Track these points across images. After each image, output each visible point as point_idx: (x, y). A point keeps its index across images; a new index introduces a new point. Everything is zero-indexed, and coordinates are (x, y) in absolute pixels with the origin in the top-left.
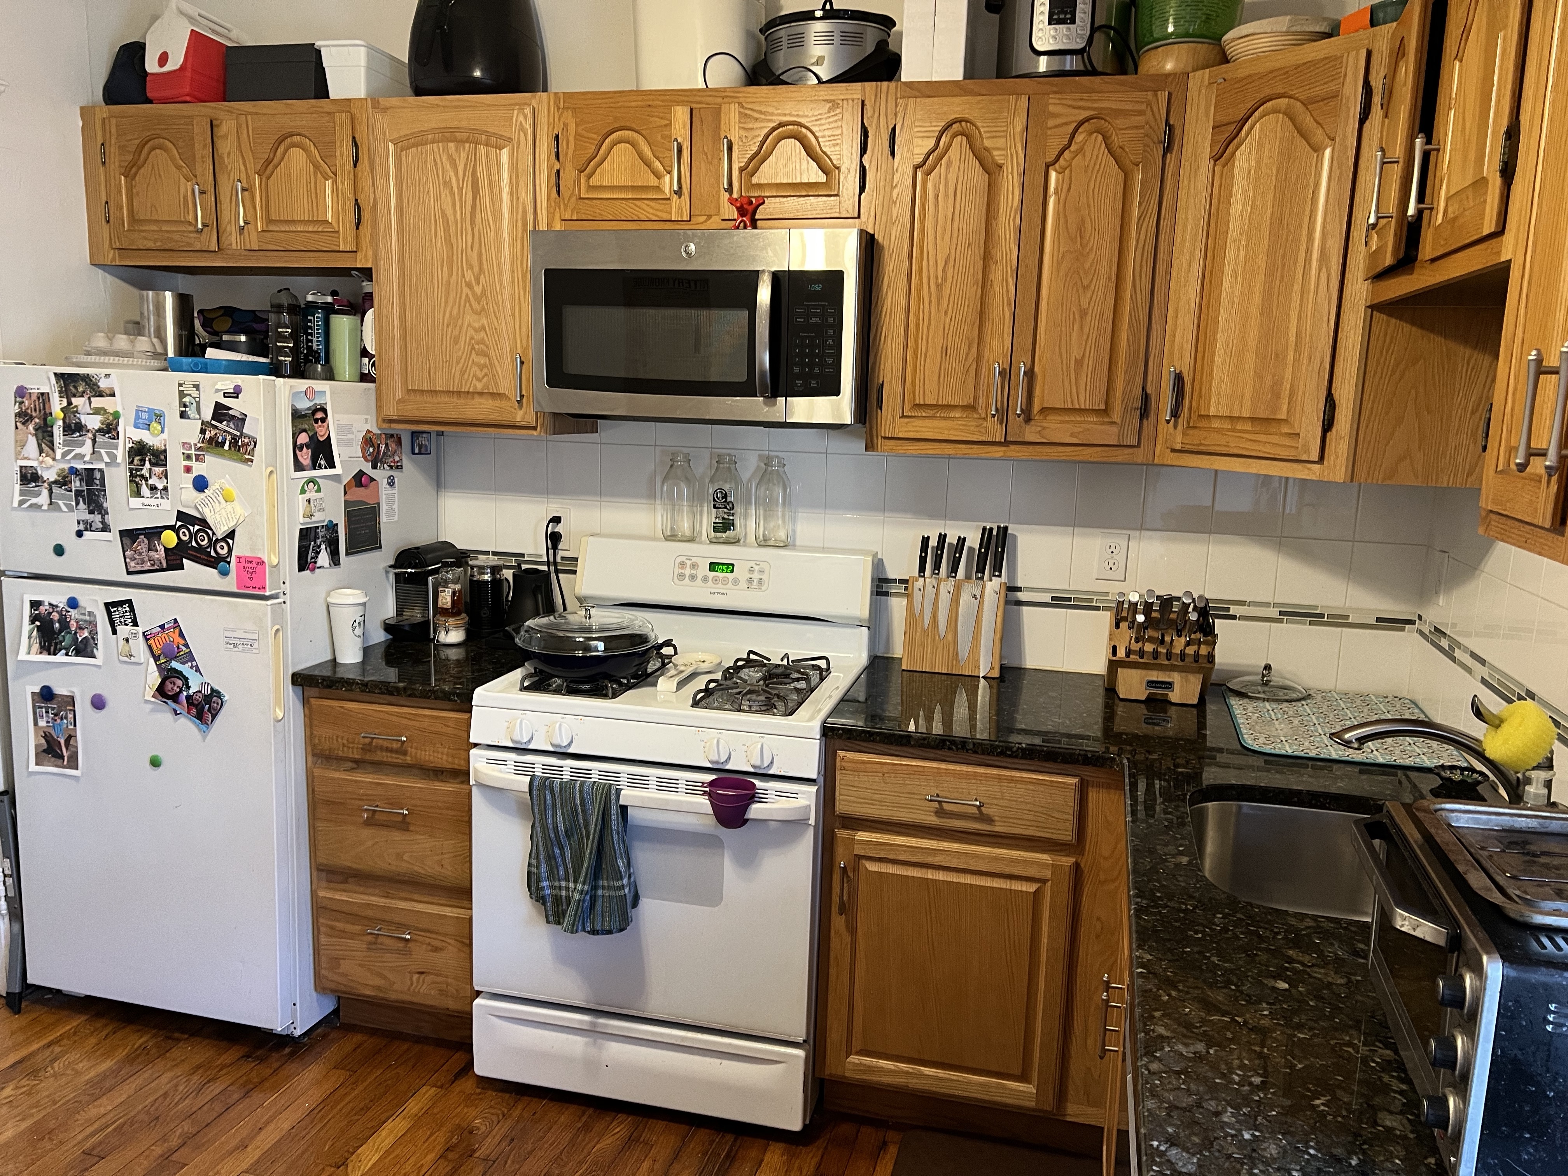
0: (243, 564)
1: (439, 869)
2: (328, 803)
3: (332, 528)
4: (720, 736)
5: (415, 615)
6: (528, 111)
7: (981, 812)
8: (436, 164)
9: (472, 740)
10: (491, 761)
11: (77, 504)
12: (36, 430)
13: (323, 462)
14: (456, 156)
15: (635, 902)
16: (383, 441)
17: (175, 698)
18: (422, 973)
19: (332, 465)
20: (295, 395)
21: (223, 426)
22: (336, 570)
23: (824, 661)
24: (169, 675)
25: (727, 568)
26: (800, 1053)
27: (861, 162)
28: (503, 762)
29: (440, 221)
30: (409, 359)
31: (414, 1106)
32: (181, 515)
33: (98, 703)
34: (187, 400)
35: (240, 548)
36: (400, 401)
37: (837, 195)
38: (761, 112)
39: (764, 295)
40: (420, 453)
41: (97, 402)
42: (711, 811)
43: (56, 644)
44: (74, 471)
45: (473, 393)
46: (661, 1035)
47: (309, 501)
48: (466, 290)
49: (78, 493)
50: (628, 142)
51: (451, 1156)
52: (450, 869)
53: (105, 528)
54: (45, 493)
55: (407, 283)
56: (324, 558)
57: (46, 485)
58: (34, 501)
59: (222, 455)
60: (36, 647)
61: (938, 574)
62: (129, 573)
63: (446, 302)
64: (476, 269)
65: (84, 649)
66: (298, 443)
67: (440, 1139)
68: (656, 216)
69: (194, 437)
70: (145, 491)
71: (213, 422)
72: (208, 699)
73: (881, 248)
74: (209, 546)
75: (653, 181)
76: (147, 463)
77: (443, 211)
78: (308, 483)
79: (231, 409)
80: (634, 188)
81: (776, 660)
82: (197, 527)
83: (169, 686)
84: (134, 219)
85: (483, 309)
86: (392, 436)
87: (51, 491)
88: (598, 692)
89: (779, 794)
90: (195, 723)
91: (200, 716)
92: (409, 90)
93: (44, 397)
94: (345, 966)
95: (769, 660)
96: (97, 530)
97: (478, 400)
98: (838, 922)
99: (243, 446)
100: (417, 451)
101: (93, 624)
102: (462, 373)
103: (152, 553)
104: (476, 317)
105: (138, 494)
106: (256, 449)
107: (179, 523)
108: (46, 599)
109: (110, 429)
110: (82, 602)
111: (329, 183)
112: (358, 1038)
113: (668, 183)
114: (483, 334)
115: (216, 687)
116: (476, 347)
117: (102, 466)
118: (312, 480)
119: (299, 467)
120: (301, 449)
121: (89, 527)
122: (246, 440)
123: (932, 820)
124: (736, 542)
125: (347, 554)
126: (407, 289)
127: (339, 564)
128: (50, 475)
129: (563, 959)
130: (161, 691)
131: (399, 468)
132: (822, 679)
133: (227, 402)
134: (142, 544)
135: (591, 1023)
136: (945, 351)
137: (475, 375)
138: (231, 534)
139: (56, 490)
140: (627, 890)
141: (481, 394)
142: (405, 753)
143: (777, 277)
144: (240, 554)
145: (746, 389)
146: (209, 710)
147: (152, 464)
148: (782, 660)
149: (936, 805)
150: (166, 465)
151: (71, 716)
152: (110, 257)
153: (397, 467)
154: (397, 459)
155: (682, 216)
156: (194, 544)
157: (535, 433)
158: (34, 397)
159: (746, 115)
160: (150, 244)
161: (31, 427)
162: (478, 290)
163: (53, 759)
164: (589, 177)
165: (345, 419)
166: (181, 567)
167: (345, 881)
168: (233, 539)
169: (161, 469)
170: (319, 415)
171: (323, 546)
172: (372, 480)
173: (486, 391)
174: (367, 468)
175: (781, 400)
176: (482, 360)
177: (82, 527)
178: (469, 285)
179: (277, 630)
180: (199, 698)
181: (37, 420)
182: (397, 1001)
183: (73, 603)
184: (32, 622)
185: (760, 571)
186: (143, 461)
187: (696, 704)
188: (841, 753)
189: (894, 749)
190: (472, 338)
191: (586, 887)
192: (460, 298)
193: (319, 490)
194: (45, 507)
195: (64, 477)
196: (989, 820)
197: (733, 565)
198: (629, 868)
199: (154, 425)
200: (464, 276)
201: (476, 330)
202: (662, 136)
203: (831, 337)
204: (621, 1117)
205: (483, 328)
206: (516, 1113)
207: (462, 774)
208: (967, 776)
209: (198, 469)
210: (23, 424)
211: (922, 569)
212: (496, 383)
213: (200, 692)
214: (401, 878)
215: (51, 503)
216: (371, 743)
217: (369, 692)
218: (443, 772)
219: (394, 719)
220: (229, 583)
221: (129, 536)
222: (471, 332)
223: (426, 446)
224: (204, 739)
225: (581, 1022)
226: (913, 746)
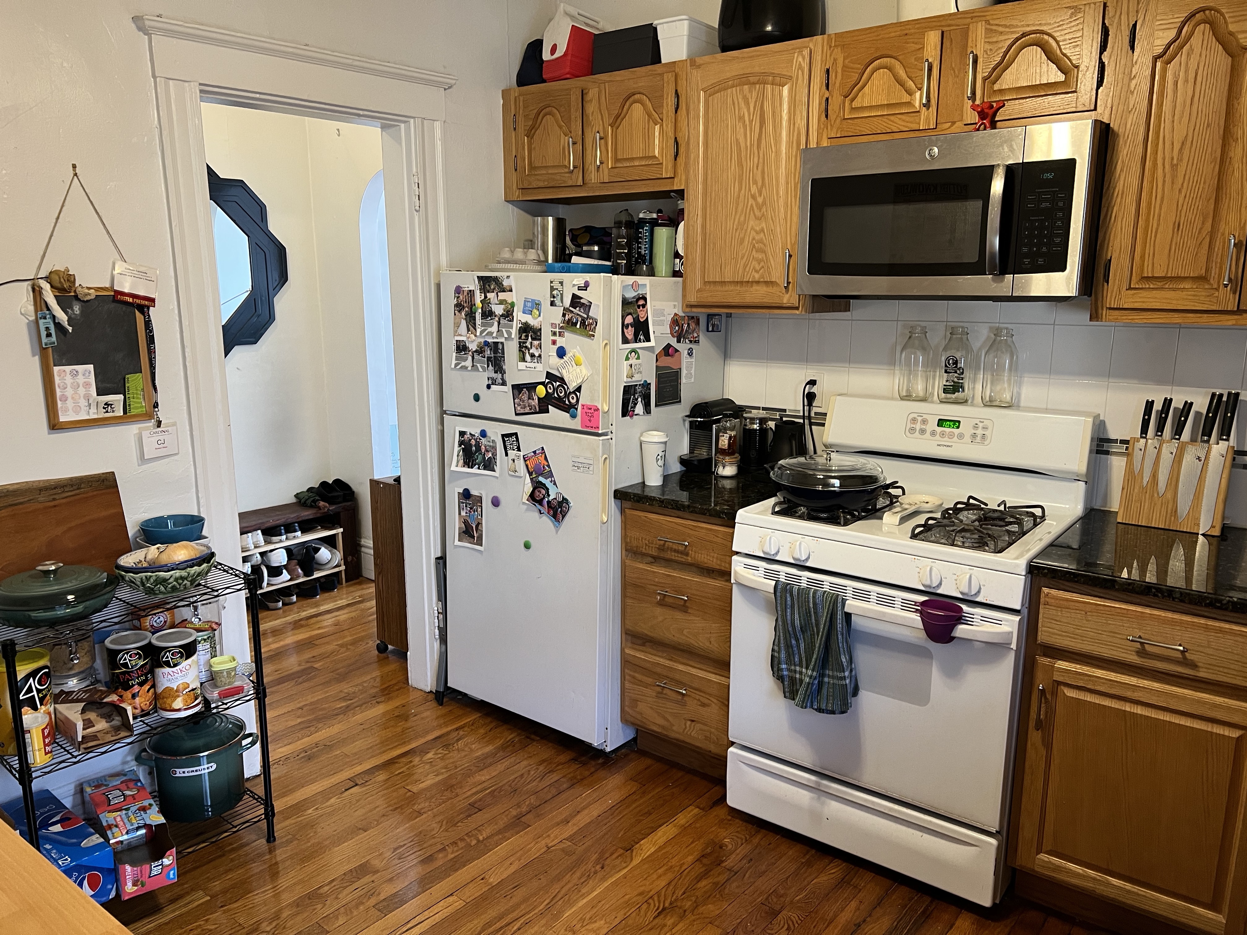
0: (586, 410)
1: (708, 644)
2: (635, 586)
3: (647, 385)
4: (933, 564)
5: (703, 453)
6: (806, 52)
7: (1185, 658)
8: (734, 104)
9: (734, 548)
10: (747, 566)
11: (488, 366)
12: (466, 316)
13: (642, 337)
14: (749, 95)
15: (856, 691)
16: (686, 322)
17: (540, 502)
18: (693, 721)
19: (648, 340)
20: (625, 287)
21: (576, 311)
22: (647, 417)
23: (1040, 509)
24: (537, 485)
25: (954, 425)
26: (993, 841)
27: (1100, 59)
28: (756, 568)
29: (735, 148)
30: (707, 258)
31: (682, 819)
32: (549, 375)
33: (496, 502)
34: (555, 292)
35: (585, 398)
36: (699, 291)
37: (1075, 92)
38: (1005, 26)
39: (997, 186)
40: (713, 331)
41: (502, 296)
42: (921, 626)
43: (473, 461)
44: (486, 343)
45: (752, 282)
46: (873, 802)
47: (631, 366)
48: (751, 201)
49: (489, 359)
50: (886, 68)
51: (705, 861)
52: (716, 645)
53: (504, 383)
54: (470, 358)
55: (708, 199)
56: (639, 408)
57: (470, 353)
58: (463, 364)
59: (574, 332)
60: (461, 462)
61: (1161, 436)
62: (517, 414)
63: (736, 212)
64: (760, 184)
65: (489, 465)
66: (626, 323)
67: (698, 846)
68: (907, 127)
69: (558, 319)
70: (528, 357)
71: (571, 308)
72: (560, 504)
73: (1116, 135)
74: (565, 397)
75: (906, 98)
76: (530, 338)
77: (737, 140)
78: (631, 352)
79: (582, 298)
80: (889, 106)
81: (993, 506)
82: (558, 383)
83: (537, 493)
84: (532, 167)
85: (763, 215)
86: (693, 318)
87: (473, 358)
88: (833, 520)
89: (984, 619)
90: (551, 520)
91: (555, 516)
92: (719, 49)
93: (471, 293)
94: (641, 707)
95: (986, 505)
96: (499, 384)
97: (755, 287)
98: (1035, 737)
99: (588, 325)
100: (710, 329)
101: (494, 448)
102: (745, 267)
103: (530, 401)
104: (757, 222)
105: (523, 360)
106: (597, 327)
107: (547, 381)
108: (468, 430)
109: (508, 315)
110: (489, 433)
111: (657, 127)
112: (649, 761)
113: (918, 98)
114: (762, 235)
115: (566, 497)
116: (756, 245)
117: (503, 340)
118: (633, 351)
119: (625, 341)
120: (627, 327)
121: (494, 382)
122: (591, 321)
123: (1134, 659)
124: (964, 402)
125: (656, 406)
126: (708, 204)
127: (650, 413)
128: (473, 347)
129: (796, 728)
130: (532, 496)
131: (697, 342)
132: (1035, 525)
133: (580, 293)
134: (525, 395)
135: (816, 782)
136: (1177, 226)
137: (754, 268)
138: (579, 389)
139: (476, 357)
140: (848, 681)
141: (758, 282)
142: (687, 555)
143: (1010, 171)
144: (583, 403)
145: (977, 269)
146: (561, 512)
147: (533, 339)
148: (999, 506)
149: (1138, 645)
150: (540, 339)
151: (479, 510)
152: (517, 195)
153: (695, 342)
154: (695, 335)
155: (929, 125)
156: (556, 395)
157: (797, 312)
158: (465, 294)
159: (992, 30)
160: (541, 184)
161: (463, 314)
162: (760, 200)
163: (468, 538)
164: (853, 100)
165: (659, 305)
166: (547, 411)
167: (643, 645)
168: (580, 392)
169: (538, 342)
170: (641, 302)
171: (640, 399)
172: (677, 351)
173: (762, 280)
174: (673, 342)
175: (1009, 277)
176: (760, 256)
177: (490, 382)
178: (754, 197)
179: (606, 458)
180: (555, 503)
181: (467, 309)
182: (674, 739)
183: (483, 434)
184: (460, 445)
185: (983, 428)
186: (527, 336)
187: (914, 536)
188: (1045, 590)
189: (1097, 591)
190: (754, 239)
191: (815, 674)
192: (747, 207)
193: (638, 358)
194: (469, 368)
195: (481, 348)
196: (1194, 665)
197: (959, 422)
198: (851, 664)
199: (536, 312)
200: (750, 190)
201: (757, 233)
202: (915, 59)
203: (1059, 219)
204: (837, 862)
205: (762, 230)
206: (756, 840)
207: (726, 574)
208: (1173, 622)
209: (561, 342)
210: (459, 311)
211: (1144, 430)
212: (769, 273)
213: (555, 499)
214: (682, 647)
215: (473, 366)
216: (664, 545)
217: (664, 507)
218: (713, 571)
219: (681, 528)
220: (576, 424)
221: (517, 388)
222: (753, 233)
223: (718, 325)
224: (557, 532)
225: (809, 780)
226: (1117, 590)
